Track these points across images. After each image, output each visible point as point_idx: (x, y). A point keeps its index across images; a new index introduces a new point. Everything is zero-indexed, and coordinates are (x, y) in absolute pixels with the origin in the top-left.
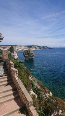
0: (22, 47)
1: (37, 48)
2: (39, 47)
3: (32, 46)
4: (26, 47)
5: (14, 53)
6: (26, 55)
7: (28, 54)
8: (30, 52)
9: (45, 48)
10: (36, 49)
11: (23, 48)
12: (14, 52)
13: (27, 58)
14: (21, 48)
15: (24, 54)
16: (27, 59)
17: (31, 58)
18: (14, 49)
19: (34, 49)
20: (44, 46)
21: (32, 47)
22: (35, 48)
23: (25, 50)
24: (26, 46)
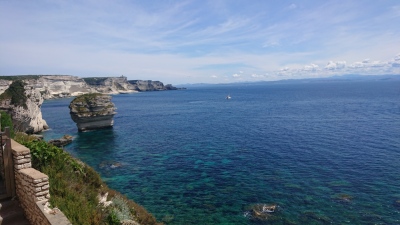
0: (61, 83)
1: (123, 89)
2: (133, 82)
3: (105, 79)
4: (81, 84)
5: (26, 107)
6: (81, 112)
7: (91, 108)
8: (99, 103)
9: (155, 86)
10: (121, 91)
11: (66, 88)
12: (29, 104)
13: (88, 125)
14: (58, 88)
15: (74, 110)
16: (87, 128)
17: (103, 124)
18: (28, 93)
19: (115, 92)
20: (150, 81)
21: (107, 83)
22: (119, 86)
23: (76, 94)
24: (80, 80)
